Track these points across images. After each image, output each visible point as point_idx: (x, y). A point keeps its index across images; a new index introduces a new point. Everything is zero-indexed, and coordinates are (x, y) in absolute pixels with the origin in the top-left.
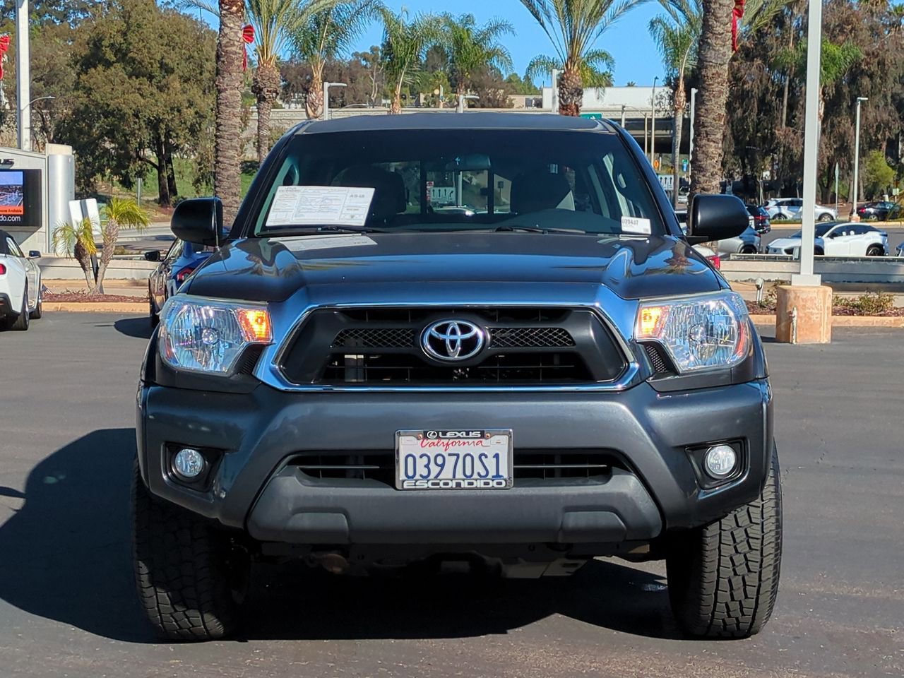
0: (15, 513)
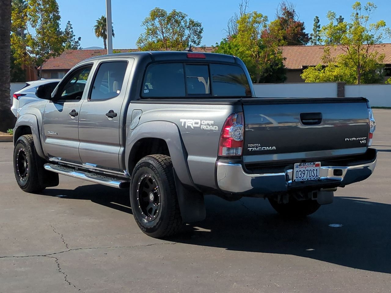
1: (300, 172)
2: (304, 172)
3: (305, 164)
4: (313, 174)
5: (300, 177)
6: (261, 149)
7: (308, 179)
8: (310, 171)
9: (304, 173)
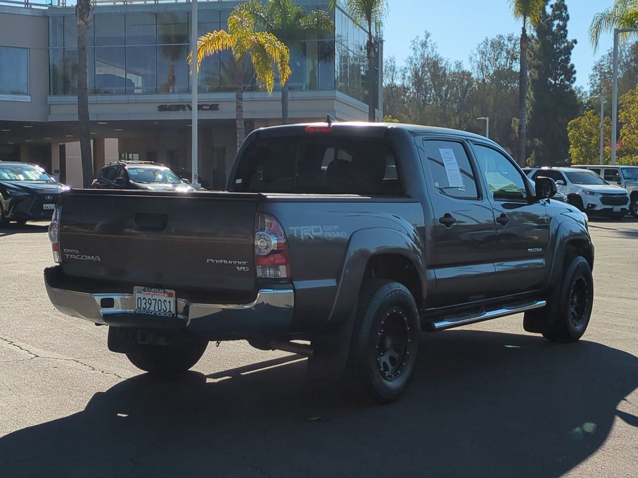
0: (625, 398)
1: (145, 300)
2: (150, 300)
3: (151, 290)
4: (163, 307)
5: (145, 307)
6: (81, 257)
7: (155, 313)
8: (160, 302)
9: (150, 302)
